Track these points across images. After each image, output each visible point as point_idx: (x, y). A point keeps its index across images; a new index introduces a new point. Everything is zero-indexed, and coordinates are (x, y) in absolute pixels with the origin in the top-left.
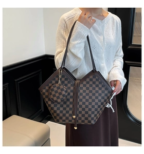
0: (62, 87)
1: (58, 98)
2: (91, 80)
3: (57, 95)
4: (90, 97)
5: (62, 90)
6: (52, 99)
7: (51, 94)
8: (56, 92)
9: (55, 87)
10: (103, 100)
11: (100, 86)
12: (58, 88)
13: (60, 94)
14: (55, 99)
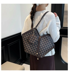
0: (35, 36)
1: (33, 41)
2: (46, 38)
3: (32, 40)
4: (44, 45)
5: (35, 38)
6: (30, 42)
7: (29, 40)
8: (32, 39)
9: (32, 36)
10: (49, 48)
11: (50, 42)
12: (33, 37)
13: (34, 40)
14: (31, 42)
